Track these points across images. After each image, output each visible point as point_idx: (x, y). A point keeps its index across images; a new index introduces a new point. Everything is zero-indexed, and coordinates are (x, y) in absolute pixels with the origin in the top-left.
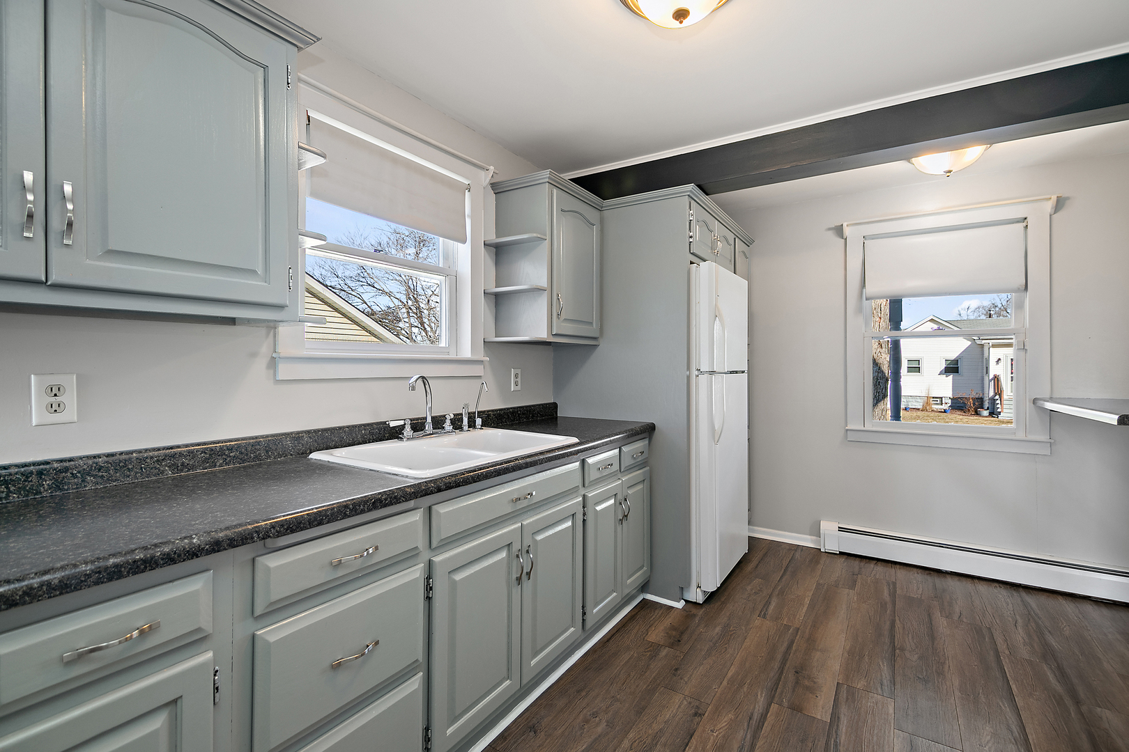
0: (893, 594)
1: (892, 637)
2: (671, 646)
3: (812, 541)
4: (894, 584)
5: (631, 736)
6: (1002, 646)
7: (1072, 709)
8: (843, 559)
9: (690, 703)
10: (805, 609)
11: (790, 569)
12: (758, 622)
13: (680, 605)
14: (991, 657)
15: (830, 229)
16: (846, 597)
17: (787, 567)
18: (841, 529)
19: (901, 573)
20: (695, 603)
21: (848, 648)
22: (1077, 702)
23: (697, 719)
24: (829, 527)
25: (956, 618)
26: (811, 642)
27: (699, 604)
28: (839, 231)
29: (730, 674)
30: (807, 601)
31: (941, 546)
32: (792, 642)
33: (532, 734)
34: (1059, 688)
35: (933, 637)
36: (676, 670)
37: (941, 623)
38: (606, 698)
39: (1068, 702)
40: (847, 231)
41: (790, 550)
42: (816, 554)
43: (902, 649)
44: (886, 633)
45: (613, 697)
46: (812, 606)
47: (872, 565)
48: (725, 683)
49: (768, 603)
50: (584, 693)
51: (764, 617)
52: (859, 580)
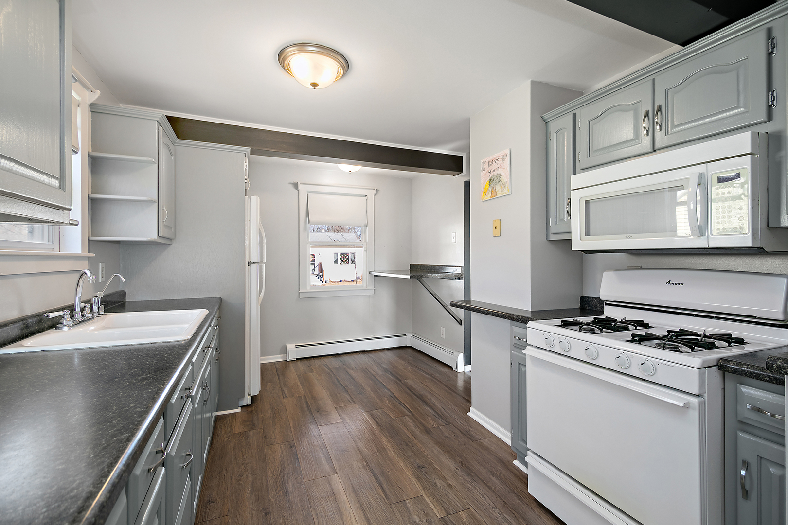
0: (329, 369)
1: (341, 384)
2: (252, 429)
3: (281, 358)
4: (327, 364)
5: (269, 471)
6: (374, 373)
7: (400, 383)
8: (299, 362)
9: (285, 445)
10: (301, 387)
11: (279, 374)
12: (285, 400)
13: (239, 410)
14: (373, 378)
15: (291, 183)
16: (313, 376)
17: (277, 373)
18: (297, 346)
19: (326, 360)
20: (247, 406)
21: (329, 394)
22: (400, 381)
23: (293, 448)
24: (291, 347)
25: (355, 369)
26: (314, 398)
27: (250, 405)
28: (296, 185)
29: (292, 426)
30: (299, 384)
31: (338, 342)
32: (307, 402)
33: (212, 504)
34: (394, 379)
35: (353, 379)
36: (265, 436)
37: (352, 372)
38: (240, 466)
39: (398, 382)
40: (300, 187)
41: (272, 365)
42: (285, 363)
43: (347, 387)
44: (338, 383)
45: (243, 464)
46: (303, 385)
47: (313, 361)
48: (292, 430)
49: (283, 392)
50: (224, 472)
51: (286, 397)
52: (313, 368)
